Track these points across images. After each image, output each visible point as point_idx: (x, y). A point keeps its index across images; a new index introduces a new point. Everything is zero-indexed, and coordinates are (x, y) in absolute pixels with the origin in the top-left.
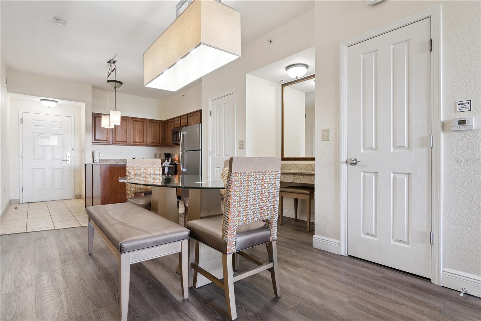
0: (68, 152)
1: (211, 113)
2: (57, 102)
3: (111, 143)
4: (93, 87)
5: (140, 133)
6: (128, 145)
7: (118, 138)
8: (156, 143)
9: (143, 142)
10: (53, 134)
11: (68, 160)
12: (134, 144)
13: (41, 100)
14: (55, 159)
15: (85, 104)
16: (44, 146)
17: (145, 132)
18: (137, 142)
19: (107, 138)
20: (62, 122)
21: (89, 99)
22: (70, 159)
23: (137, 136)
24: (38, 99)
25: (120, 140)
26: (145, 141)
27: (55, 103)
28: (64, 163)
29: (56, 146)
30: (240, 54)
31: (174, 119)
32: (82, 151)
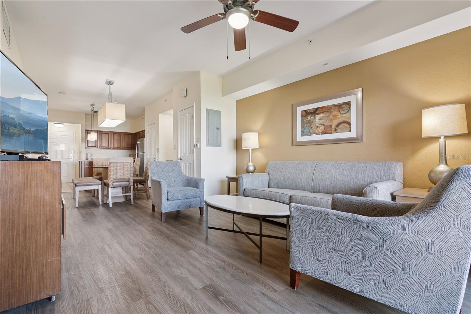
0: (71, 154)
1: (148, 132)
2: (64, 124)
3: (98, 148)
4: (86, 114)
5: (118, 142)
6: (110, 149)
7: (103, 145)
8: (129, 147)
9: (120, 147)
10: (62, 143)
11: (71, 159)
12: (114, 148)
13: (54, 123)
14: (63, 158)
15: (81, 125)
16: (57, 150)
17: (121, 141)
18: (116, 147)
19: (96, 145)
20: (67, 136)
21: (84, 122)
22: (72, 158)
23: (116, 143)
24: (53, 123)
25: (104, 146)
26: (121, 146)
27: (63, 125)
28: (69, 160)
29: (64, 150)
30: (125, 120)
31: (139, 132)
32: (80, 153)
